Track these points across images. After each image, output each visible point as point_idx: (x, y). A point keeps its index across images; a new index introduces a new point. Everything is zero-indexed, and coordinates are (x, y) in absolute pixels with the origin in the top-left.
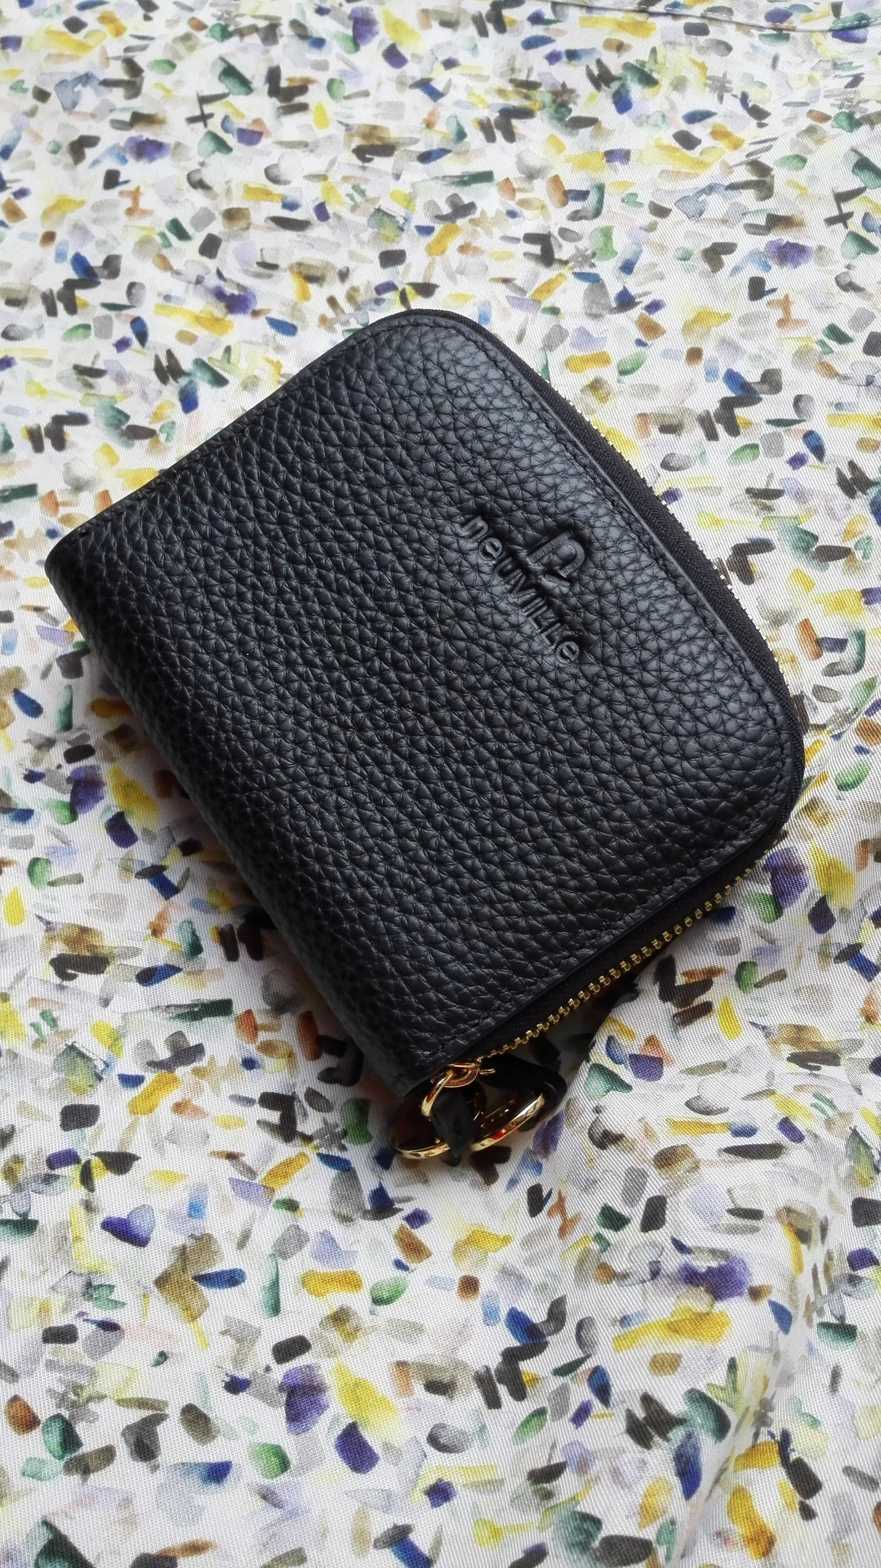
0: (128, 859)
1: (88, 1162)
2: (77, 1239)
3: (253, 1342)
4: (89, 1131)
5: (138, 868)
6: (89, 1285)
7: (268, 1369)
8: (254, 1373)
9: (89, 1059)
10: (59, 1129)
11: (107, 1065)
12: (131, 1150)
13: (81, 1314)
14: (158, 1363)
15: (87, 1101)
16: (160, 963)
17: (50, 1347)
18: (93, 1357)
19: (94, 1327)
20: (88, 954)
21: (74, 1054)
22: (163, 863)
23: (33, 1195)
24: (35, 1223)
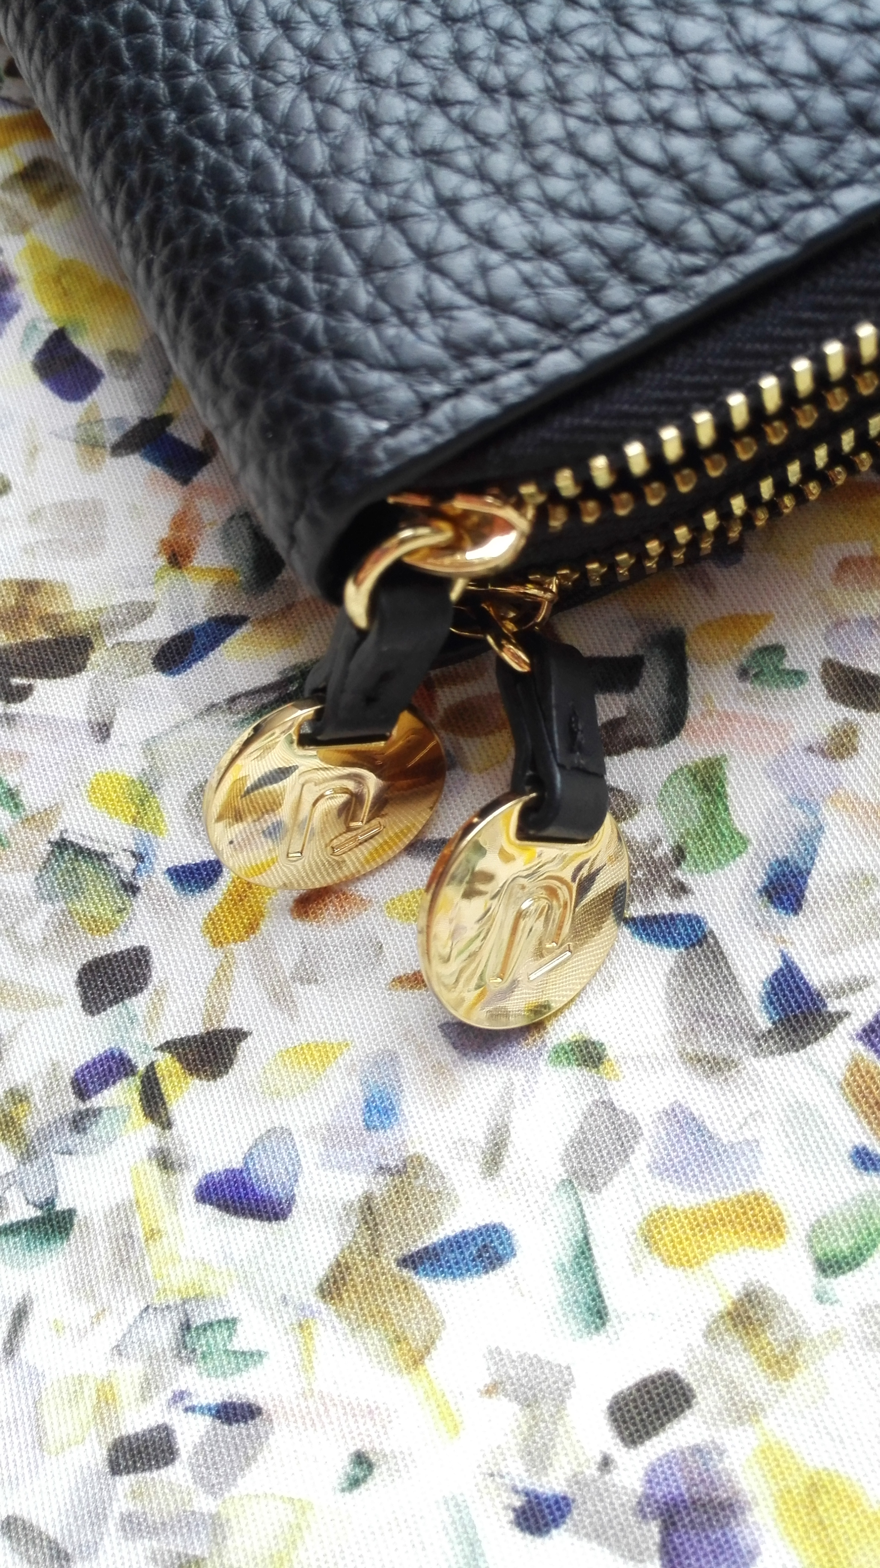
0: (90, 422)
1: (151, 1067)
2: (153, 1234)
3: (560, 1401)
4: (139, 1003)
5: (113, 436)
6: (186, 1327)
7: (606, 1463)
8: (576, 1479)
9: (102, 857)
10: (83, 1014)
11: (139, 857)
12: (228, 1023)
13: (180, 1396)
14: (355, 1483)
15: (121, 943)
16: (200, 618)
17: (126, 1482)
18: (212, 1490)
19: (208, 1420)
20: (45, 636)
21: (68, 855)
22: (166, 410)
23: (59, 1160)
24: (70, 1214)
